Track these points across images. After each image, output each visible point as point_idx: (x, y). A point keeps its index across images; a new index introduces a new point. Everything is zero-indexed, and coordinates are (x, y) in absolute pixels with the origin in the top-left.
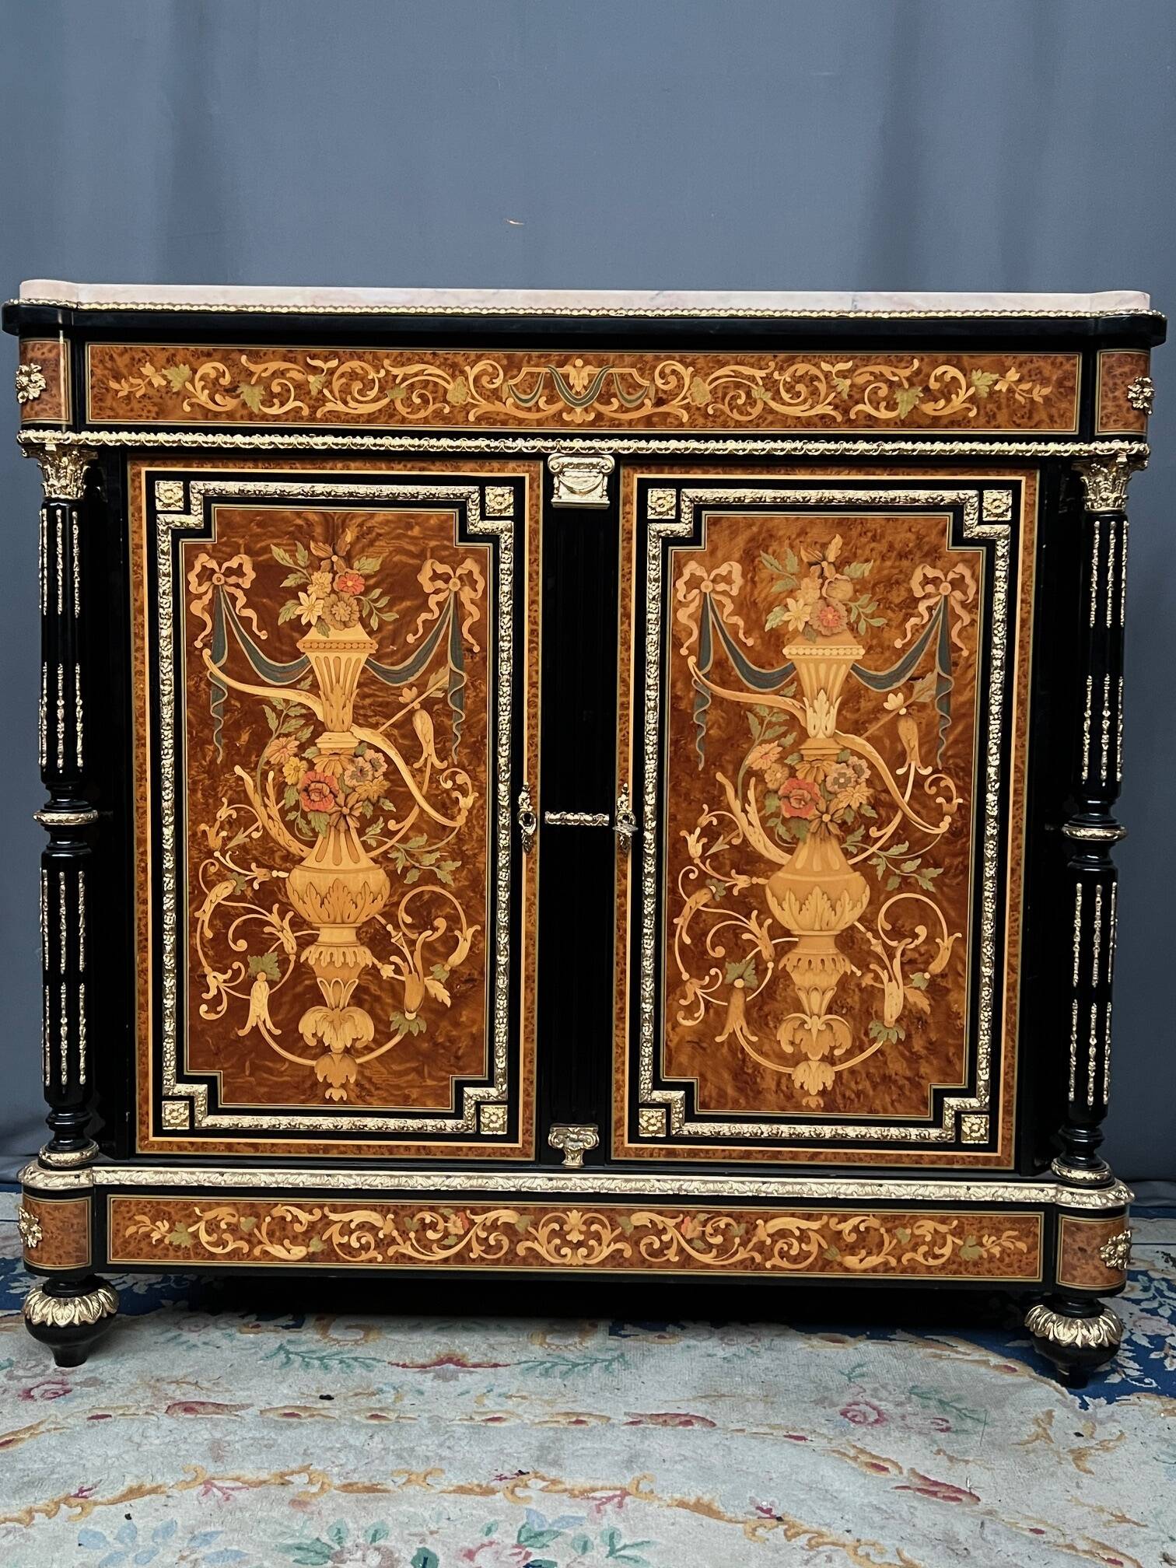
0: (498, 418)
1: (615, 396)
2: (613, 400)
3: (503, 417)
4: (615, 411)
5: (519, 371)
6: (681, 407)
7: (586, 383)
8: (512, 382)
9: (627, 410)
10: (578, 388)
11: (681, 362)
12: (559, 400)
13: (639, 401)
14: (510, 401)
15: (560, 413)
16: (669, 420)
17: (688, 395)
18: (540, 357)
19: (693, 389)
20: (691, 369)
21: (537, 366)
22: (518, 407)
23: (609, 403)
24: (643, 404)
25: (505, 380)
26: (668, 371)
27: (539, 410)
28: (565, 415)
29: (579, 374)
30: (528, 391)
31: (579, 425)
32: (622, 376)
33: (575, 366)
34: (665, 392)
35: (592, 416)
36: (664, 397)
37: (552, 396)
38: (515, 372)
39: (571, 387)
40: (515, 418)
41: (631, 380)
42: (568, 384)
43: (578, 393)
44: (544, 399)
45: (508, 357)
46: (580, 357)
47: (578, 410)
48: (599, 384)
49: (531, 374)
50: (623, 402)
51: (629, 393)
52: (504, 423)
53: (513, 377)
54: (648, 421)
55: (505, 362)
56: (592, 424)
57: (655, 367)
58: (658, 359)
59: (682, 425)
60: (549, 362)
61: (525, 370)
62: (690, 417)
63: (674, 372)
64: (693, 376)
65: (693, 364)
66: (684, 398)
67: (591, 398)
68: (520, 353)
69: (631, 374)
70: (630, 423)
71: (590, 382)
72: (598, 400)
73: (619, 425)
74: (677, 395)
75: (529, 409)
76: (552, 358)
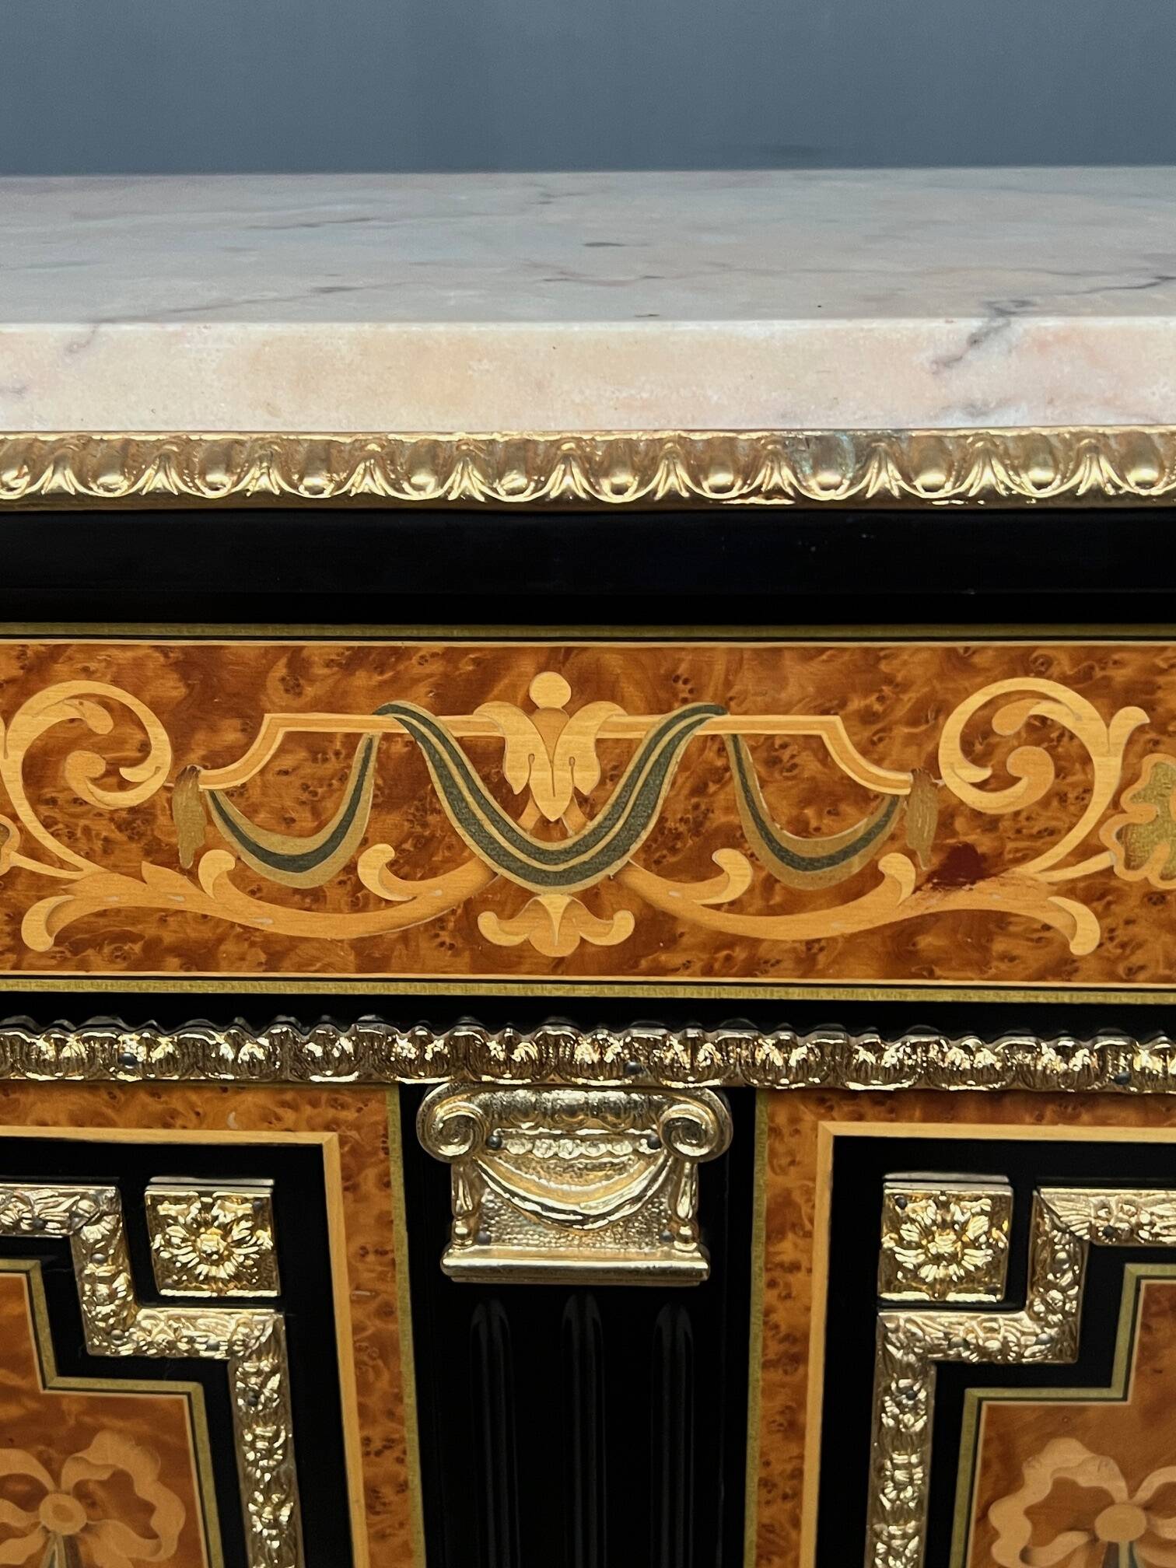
0: (168, 938)
1: (733, 839)
2: (723, 857)
3: (193, 933)
4: (735, 906)
5: (251, 731)
6: (1070, 890)
7: (588, 780)
8: (216, 780)
9: (794, 904)
10: (552, 805)
11: (1083, 682)
12: (457, 856)
13: (856, 864)
14: (217, 864)
15: (470, 909)
16: (999, 946)
17: (1108, 837)
18: (352, 663)
19: (1137, 812)
20: (1133, 716)
21: (334, 704)
22: (258, 892)
23: (704, 869)
24: (873, 877)
25: (182, 774)
26: (1007, 723)
27: (359, 899)
28: (488, 924)
29: (550, 739)
30: (305, 819)
31: (558, 964)
32: (772, 752)
33: (530, 708)
34: (989, 823)
35: (621, 927)
36: (984, 844)
37: (425, 844)
38: (230, 734)
39: (516, 803)
40: (249, 936)
41: (810, 766)
42: (500, 787)
43: (545, 826)
44: (383, 852)
45: (185, 666)
46: (552, 662)
47: (555, 900)
48: (651, 789)
49: (315, 745)
50: (773, 865)
51: (801, 828)
52: (199, 956)
53: (218, 759)
54: (900, 944)
55: (173, 688)
56: (624, 958)
57: (944, 709)
58: (961, 664)
59: (1065, 965)
60: (400, 685)
61: (275, 727)
62: (1109, 934)
63: (1040, 730)
64: (1139, 745)
65: (1140, 693)
66: (1087, 849)
67: (616, 850)
68: (244, 647)
69: (815, 745)
70: (809, 955)
71: (609, 777)
72: (652, 860)
73: (754, 966)
74: (1052, 835)
75: (314, 899)
76: (413, 667)
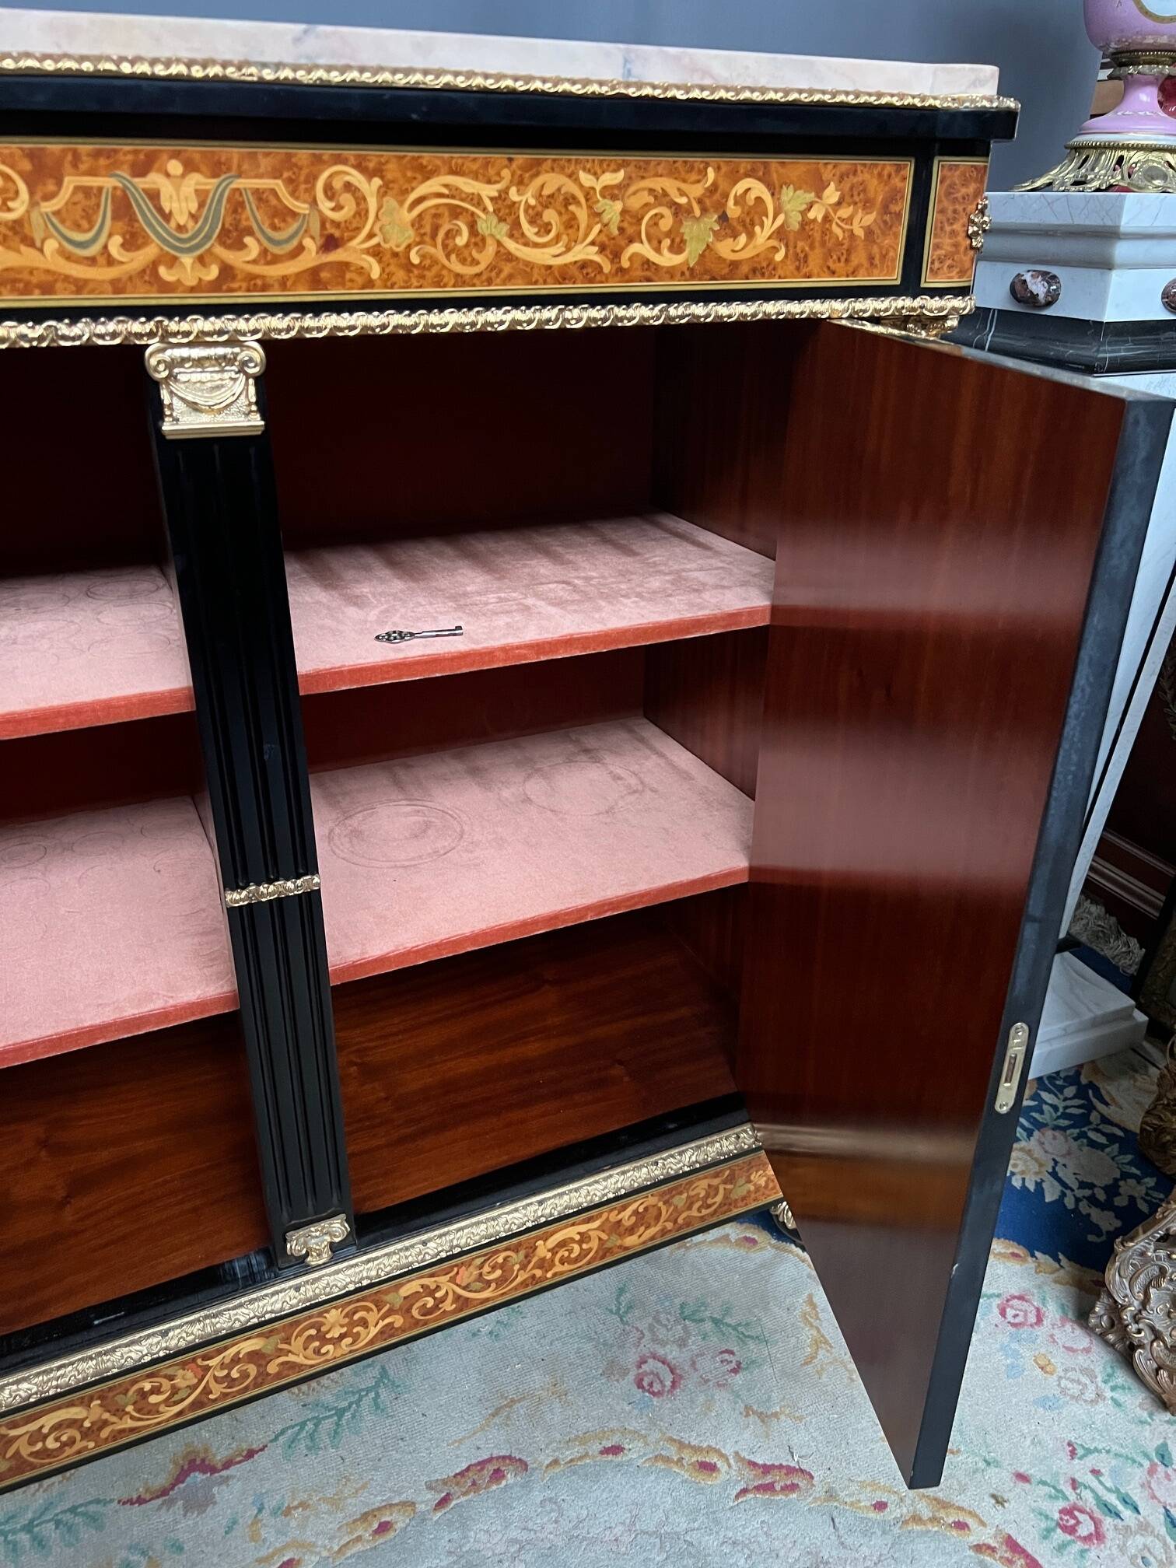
0: (34, 280)
1: (250, 232)
2: (248, 240)
3: (44, 278)
4: (254, 262)
5: (59, 183)
6: (368, 251)
7: (193, 206)
8: (48, 207)
9: (275, 260)
10: (182, 219)
11: (360, 167)
12: (147, 241)
13: (295, 243)
14: (51, 245)
15: (154, 265)
16: (348, 276)
17: (376, 230)
18: (97, 154)
19: (384, 220)
20: (377, 182)
21: (92, 172)
22: (69, 257)
23: (241, 246)
24: (300, 249)
25: (33, 204)
26: (337, 184)
27: (111, 262)
28: (162, 271)
29: (177, 189)
30: (85, 224)
31: (192, 289)
32: (258, 194)
33: (168, 175)
34: (336, 224)
35: (213, 272)
36: (337, 233)
37: (133, 235)
38: (51, 187)
39: (167, 217)
40: (67, 278)
41: (274, 202)
42: (160, 210)
43: (180, 228)
44: (117, 240)
45: (31, 155)
46: (175, 155)
47: (187, 260)
48: (217, 210)
49: (86, 191)
50: (266, 243)
51: (274, 228)
52: (47, 289)
53: (48, 197)
54: (314, 277)
55: (27, 166)
56: (216, 286)
57: (316, 178)
58: (318, 161)
59: (370, 283)
60: (117, 165)
61: (70, 182)
62: (383, 270)
63: (348, 187)
64: (382, 193)
65: (378, 172)
66: (371, 236)
67: (208, 237)
68: (54, 146)
69: (273, 192)
70: (283, 283)
71: (201, 205)
72: (223, 244)
73: (265, 287)
74: (358, 230)
75: (92, 261)
76: (120, 156)
